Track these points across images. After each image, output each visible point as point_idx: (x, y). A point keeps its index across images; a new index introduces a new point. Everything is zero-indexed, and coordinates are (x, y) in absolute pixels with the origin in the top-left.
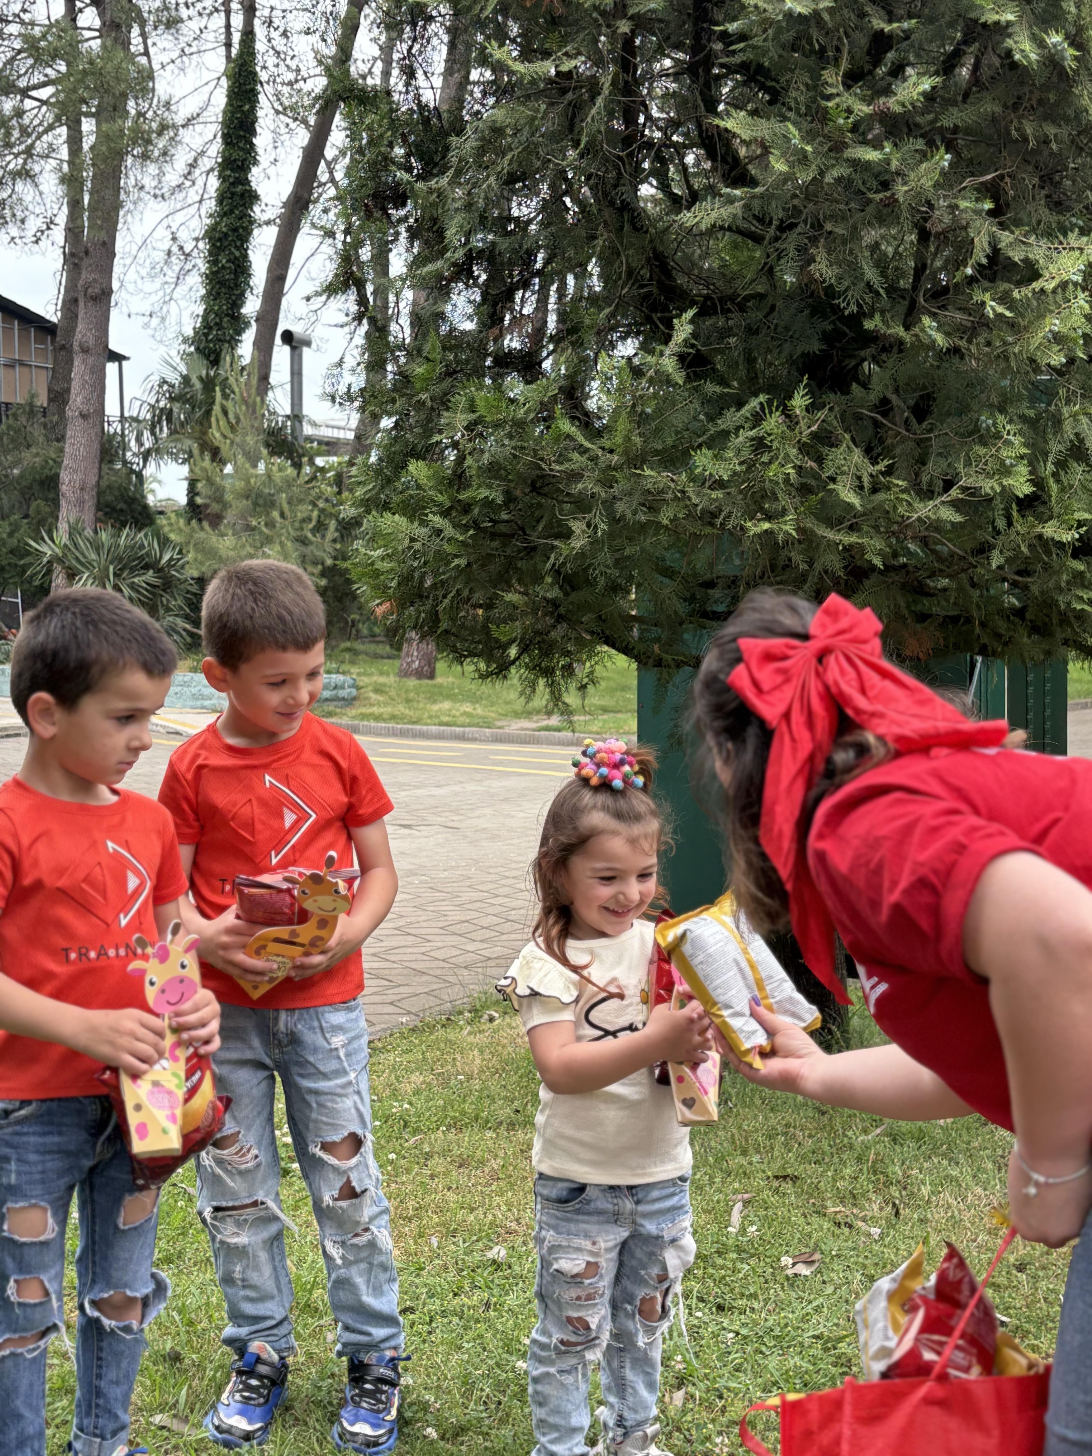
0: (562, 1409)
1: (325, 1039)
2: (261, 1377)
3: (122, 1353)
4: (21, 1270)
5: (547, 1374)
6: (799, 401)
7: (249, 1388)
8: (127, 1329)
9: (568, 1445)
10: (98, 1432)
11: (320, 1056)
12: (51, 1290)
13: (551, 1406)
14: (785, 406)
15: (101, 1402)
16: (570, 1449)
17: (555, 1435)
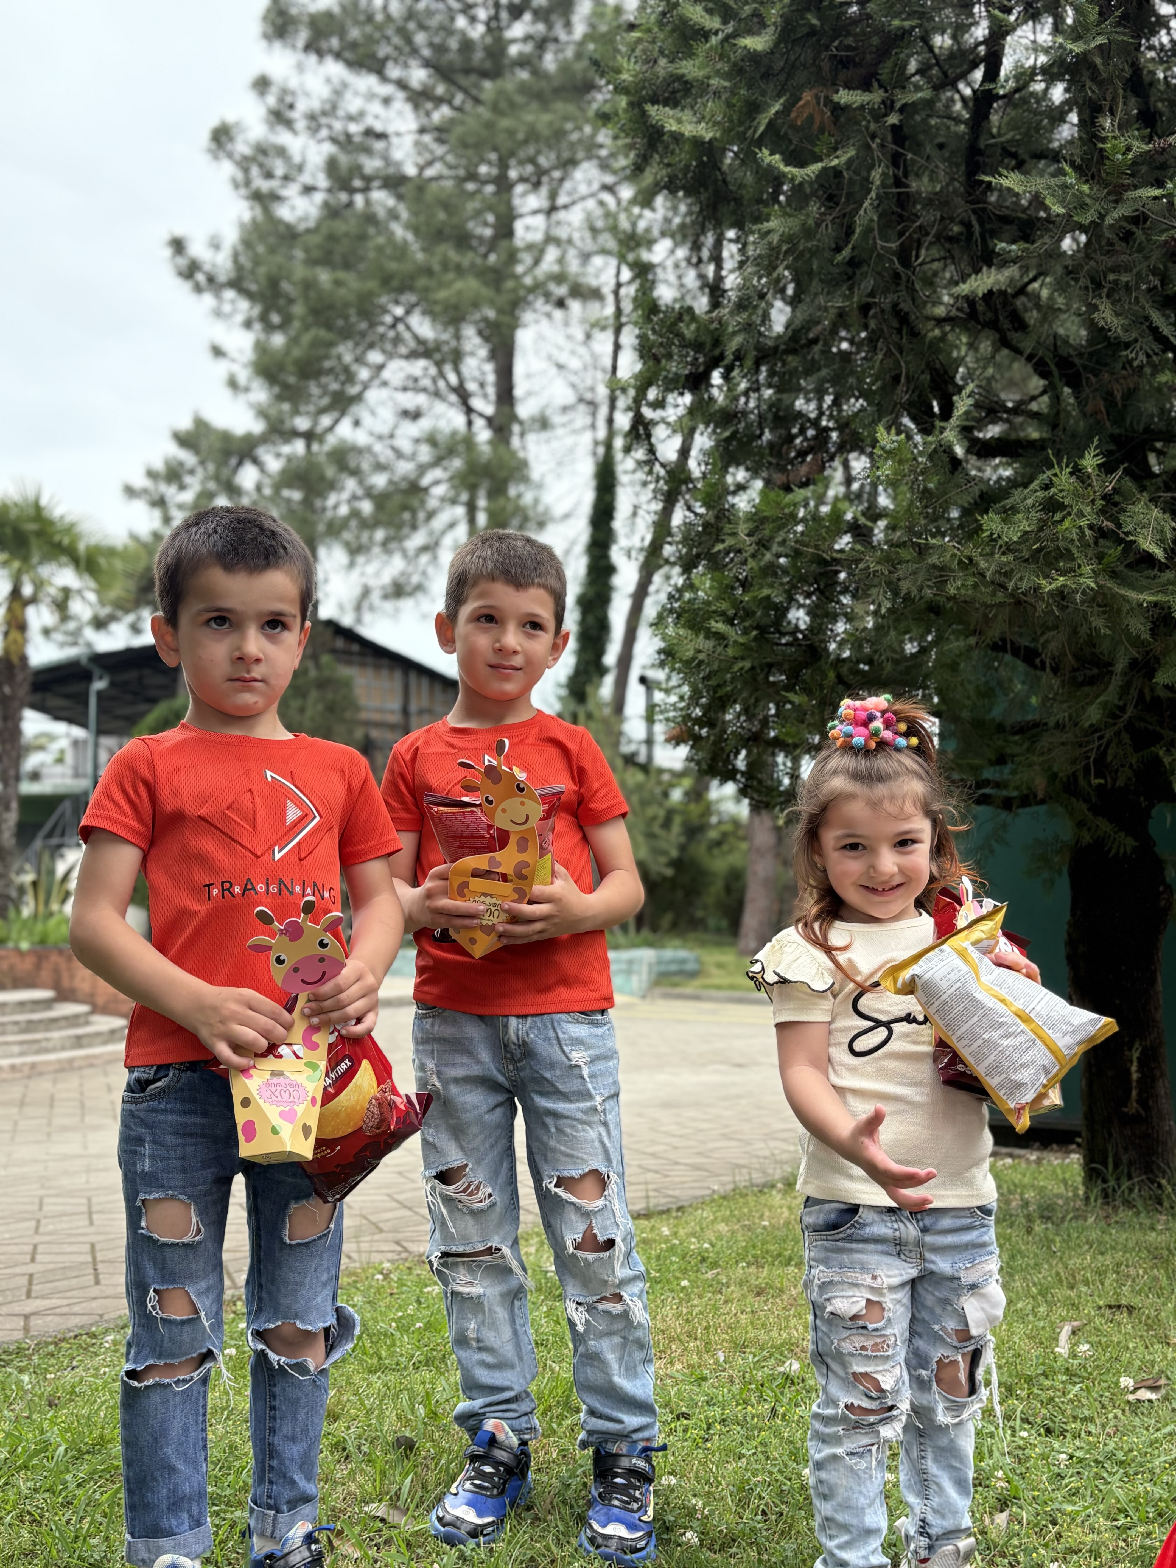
0: (853, 1503)
1: (563, 1052)
2: (496, 1464)
3: (298, 1400)
4: (163, 1281)
5: (835, 1458)
6: (1090, 462)
7: (482, 1475)
8: (301, 1368)
9: (862, 1552)
10: (272, 1502)
11: (558, 1073)
12: (199, 1305)
13: (840, 1499)
14: (1076, 465)
15: (275, 1463)
16: (865, 1557)
17: (845, 1538)
